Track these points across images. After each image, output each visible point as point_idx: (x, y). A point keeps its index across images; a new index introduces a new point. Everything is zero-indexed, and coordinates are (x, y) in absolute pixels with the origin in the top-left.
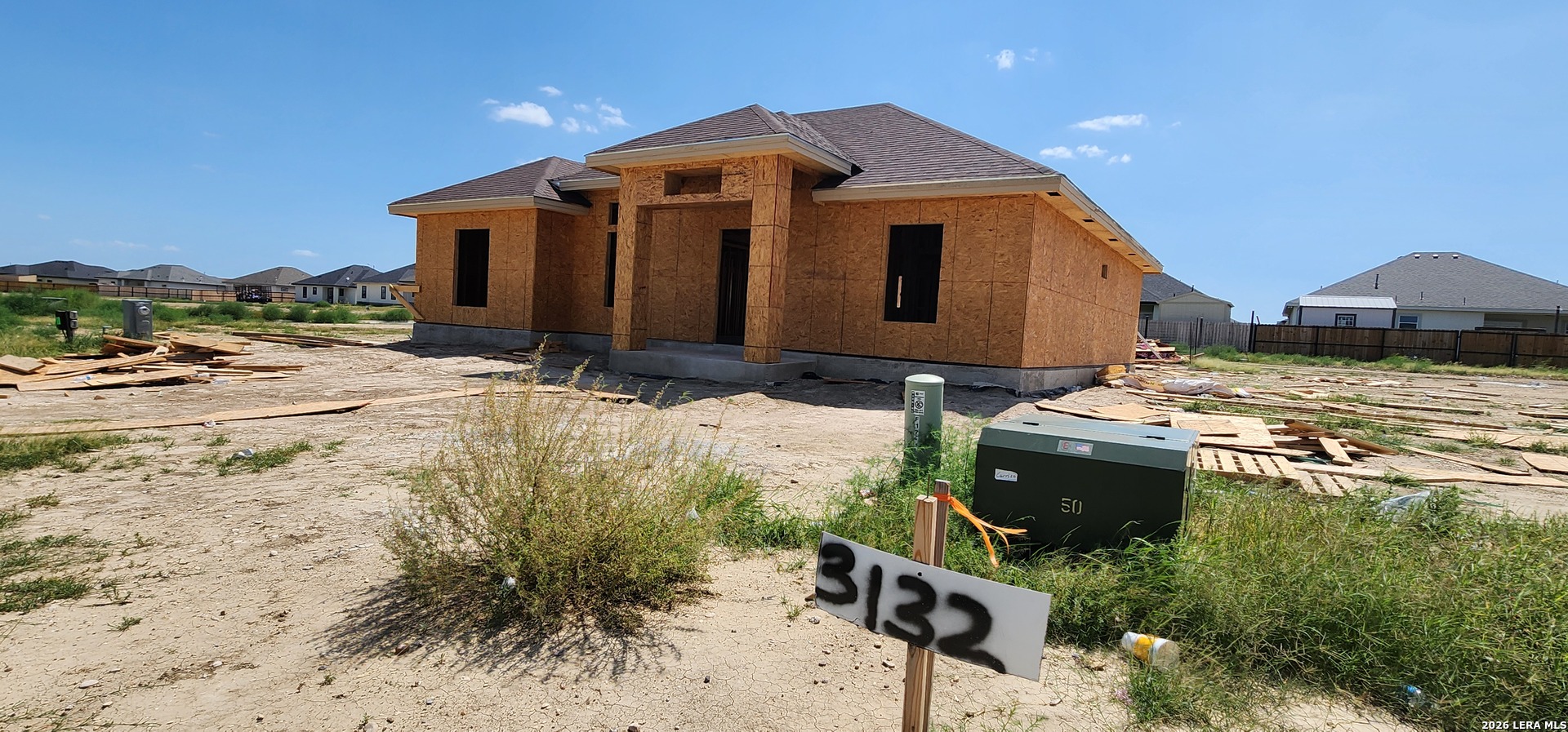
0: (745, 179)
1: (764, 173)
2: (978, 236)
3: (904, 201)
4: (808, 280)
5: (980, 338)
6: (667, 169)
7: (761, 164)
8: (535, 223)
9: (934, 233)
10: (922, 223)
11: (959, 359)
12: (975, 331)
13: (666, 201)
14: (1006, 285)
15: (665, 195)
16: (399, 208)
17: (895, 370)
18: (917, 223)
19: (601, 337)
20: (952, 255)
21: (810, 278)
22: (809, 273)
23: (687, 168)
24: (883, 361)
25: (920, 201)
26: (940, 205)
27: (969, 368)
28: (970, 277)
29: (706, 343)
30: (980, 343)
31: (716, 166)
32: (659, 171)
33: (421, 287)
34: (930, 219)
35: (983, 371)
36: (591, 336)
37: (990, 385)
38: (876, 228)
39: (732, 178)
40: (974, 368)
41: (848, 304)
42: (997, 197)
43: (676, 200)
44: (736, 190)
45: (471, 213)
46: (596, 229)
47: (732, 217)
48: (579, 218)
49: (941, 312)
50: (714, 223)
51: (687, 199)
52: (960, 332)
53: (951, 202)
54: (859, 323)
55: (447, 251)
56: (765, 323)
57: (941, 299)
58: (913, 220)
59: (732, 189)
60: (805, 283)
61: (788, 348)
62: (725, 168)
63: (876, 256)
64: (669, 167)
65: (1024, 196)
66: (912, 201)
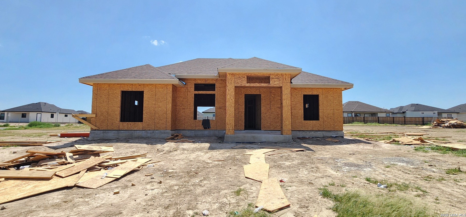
0: (279, 80)
1: (286, 79)
2: (329, 98)
3: (307, 88)
4: (279, 110)
5: (332, 124)
6: (247, 75)
7: (285, 76)
8: (171, 90)
9: (316, 97)
10: (313, 94)
11: (327, 130)
12: (331, 122)
13: (248, 85)
14: (337, 110)
15: (247, 83)
16: (84, 80)
17: (309, 134)
18: (312, 94)
19: (193, 131)
20: (322, 103)
21: (279, 109)
22: (279, 107)
23: (256, 75)
24: (305, 132)
25: (312, 89)
26: (317, 89)
27: (330, 132)
28: (328, 108)
29: (241, 130)
30: (332, 125)
31: (268, 75)
32: (244, 75)
33: (96, 115)
34: (315, 93)
35: (334, 132)
36: (188, 131)
37: (336, 136)
38: (300, 95)
39: (274, 79)
40: (332, 132)
41: (293, 116)
42: (333, 88)
43: (252, 85)
44: (276, 83)
45: (132, 84)
46: (188, 92)
47: (249, 90)
48: (180, 88)
49: (321, 118)
50: (242, 92)
51: (257, 85)
52: (327, 122)
53: (320, 89)
54: (297, 121)
55: (115, 100)
56: (290, 123)
57: (320, 114)
58: (310, 93)
59: (274, 83)
60: (278, 110)
61: (273, 130)
62: (271, 76)
63: (300, 103)
64: (248, 74)
65: (339, 88)
66: (310, 88)
